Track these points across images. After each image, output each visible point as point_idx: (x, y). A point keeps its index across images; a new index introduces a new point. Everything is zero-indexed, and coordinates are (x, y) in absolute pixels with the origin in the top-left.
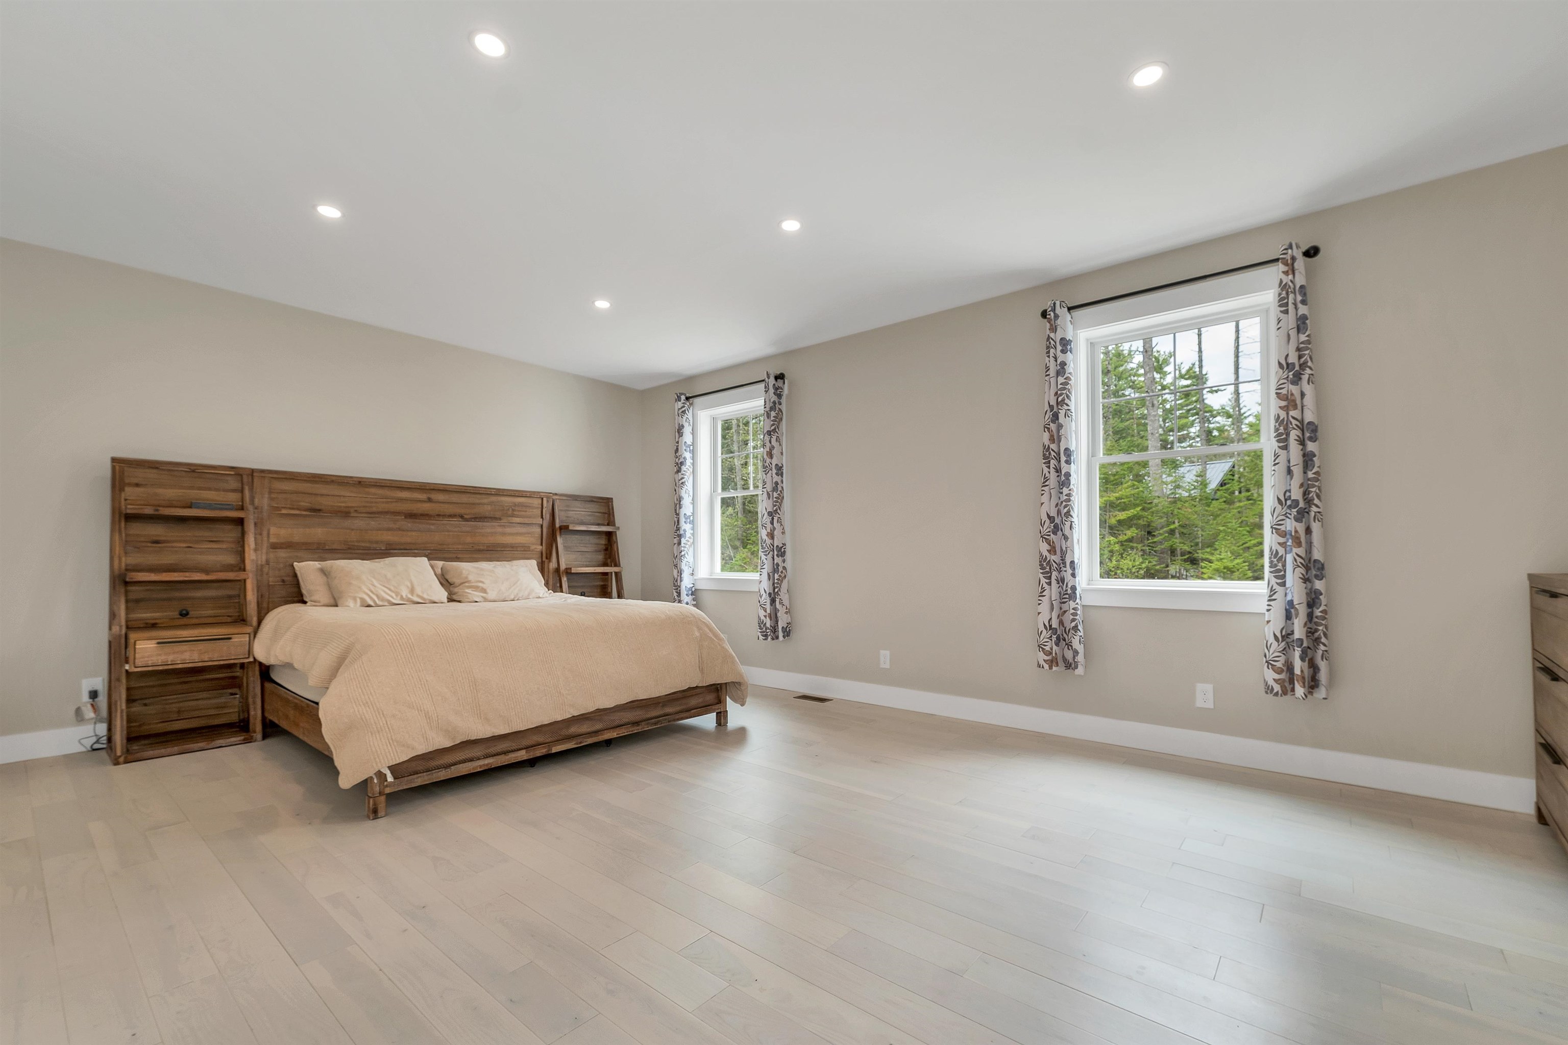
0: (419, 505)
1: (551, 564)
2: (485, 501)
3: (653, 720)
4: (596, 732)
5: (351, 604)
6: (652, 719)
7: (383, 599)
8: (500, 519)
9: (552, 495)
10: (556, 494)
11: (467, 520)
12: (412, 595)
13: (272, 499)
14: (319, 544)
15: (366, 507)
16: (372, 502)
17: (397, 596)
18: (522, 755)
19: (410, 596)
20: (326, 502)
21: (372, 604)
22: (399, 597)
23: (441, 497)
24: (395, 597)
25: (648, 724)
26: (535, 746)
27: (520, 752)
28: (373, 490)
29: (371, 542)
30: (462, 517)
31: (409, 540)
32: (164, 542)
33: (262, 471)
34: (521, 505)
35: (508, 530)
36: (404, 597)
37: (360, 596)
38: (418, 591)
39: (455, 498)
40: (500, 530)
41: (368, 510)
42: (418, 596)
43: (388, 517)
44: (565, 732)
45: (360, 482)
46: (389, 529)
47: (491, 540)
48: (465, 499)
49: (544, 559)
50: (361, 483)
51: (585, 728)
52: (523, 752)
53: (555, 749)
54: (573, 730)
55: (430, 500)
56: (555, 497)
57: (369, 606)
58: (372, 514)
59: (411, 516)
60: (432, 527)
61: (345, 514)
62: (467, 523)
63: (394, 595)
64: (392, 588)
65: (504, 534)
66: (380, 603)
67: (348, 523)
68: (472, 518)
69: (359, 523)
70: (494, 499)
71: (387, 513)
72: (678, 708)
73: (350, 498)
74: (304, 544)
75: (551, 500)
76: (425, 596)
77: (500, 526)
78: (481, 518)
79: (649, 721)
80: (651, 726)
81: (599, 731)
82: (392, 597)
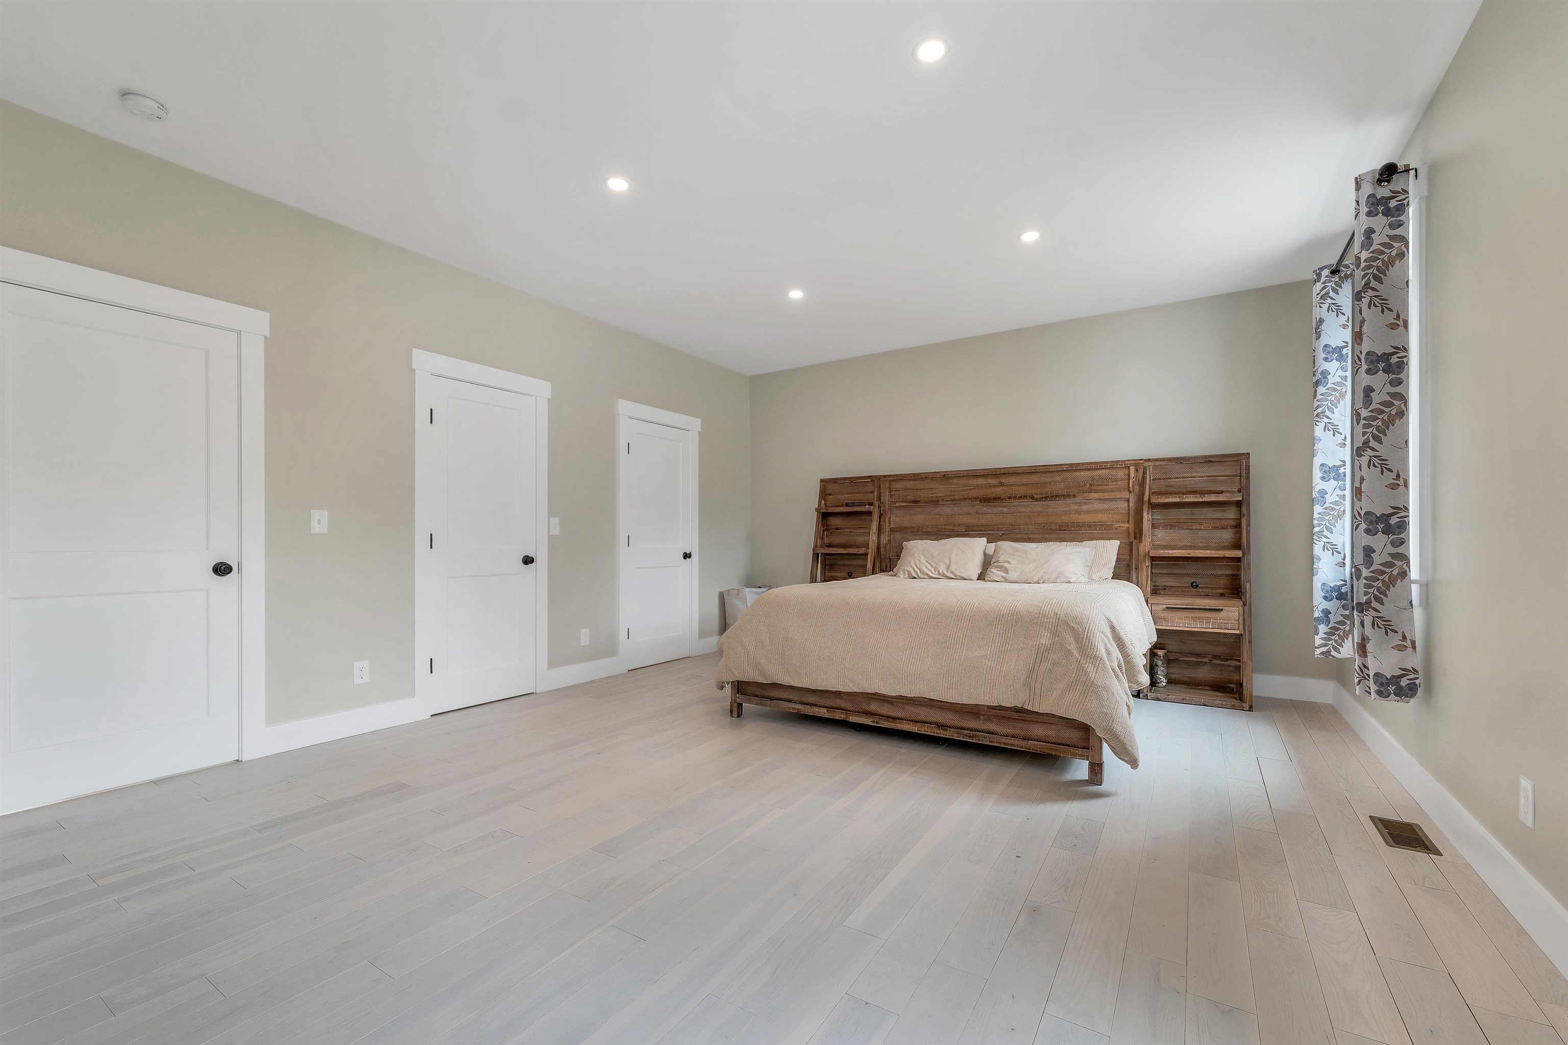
0: (993, 489)
1: (1142, 545)
2: (1058, 478)
3: (966, 731)
4: (894, 719)
5: (901, 574)
6: (964, 729)
7: (924, 573)
8: (1074, 496)
9: (1142, 461)
10: (1149, 460)
11: (1037, 500)
12: (947, 572)
13: (891, 496)
14: (919, 527)
15: (951, 495)
16: (954, 491)
17: (935, 571)
18: (823, 712)
19: (945, 572)
20: (923, 494)
21: (916, 577)
22: (937, 572)
23: (1011, 480)
24: (933, 572)
25: (958, 733)
26: (835, 709)
27: (823, 709)
28: (955, 481)
29: (955, 525)
30: (1032, 498)
31: (984, 522)
32: (841, 529)
33: (885, 476)
34: (1101, 478)
35: (1084, 507)
36: (941, 572)
37: (907, 569)
38: (953, 568)
39: (1024, 479)
40: (1075, 507)
41: (952, 498)
42: (952, 572)
43: (967, 502)
44: (865, 707)
45: (944, 475)
46: (968, 514)
47: (1065, 519)
48: (1035, 478)
49: (1132, 539)
50: (945, 477)
51: (885, 710)
52: (825, 710)
53: (853, 719)
54: (873, 707)
55: (1001, 484)
56: (1146, 464)
57: (915, 578)
58: (955, 501)
59: (986, 500)
60: (1005, 510)
61: (935, 502)
62: (1038, 503)
63: (933, 570)
64: (933, 564)
65: (1079, 512)
66: (922, 576)
67: (938, 510)
68: (1043, 498)
69: (946, 510)
70: (1067, 475)
71: (965, 499)
72: (1011, 731)
73: (940, 490)
74: (910, 528)
75: (1142, 467)
76: (957, 573)
77: (1076, 503)
78: (1052, 497)
79: (962, 731)
80: (963, 737)
81: (898, 719)
82: (931, 572)
